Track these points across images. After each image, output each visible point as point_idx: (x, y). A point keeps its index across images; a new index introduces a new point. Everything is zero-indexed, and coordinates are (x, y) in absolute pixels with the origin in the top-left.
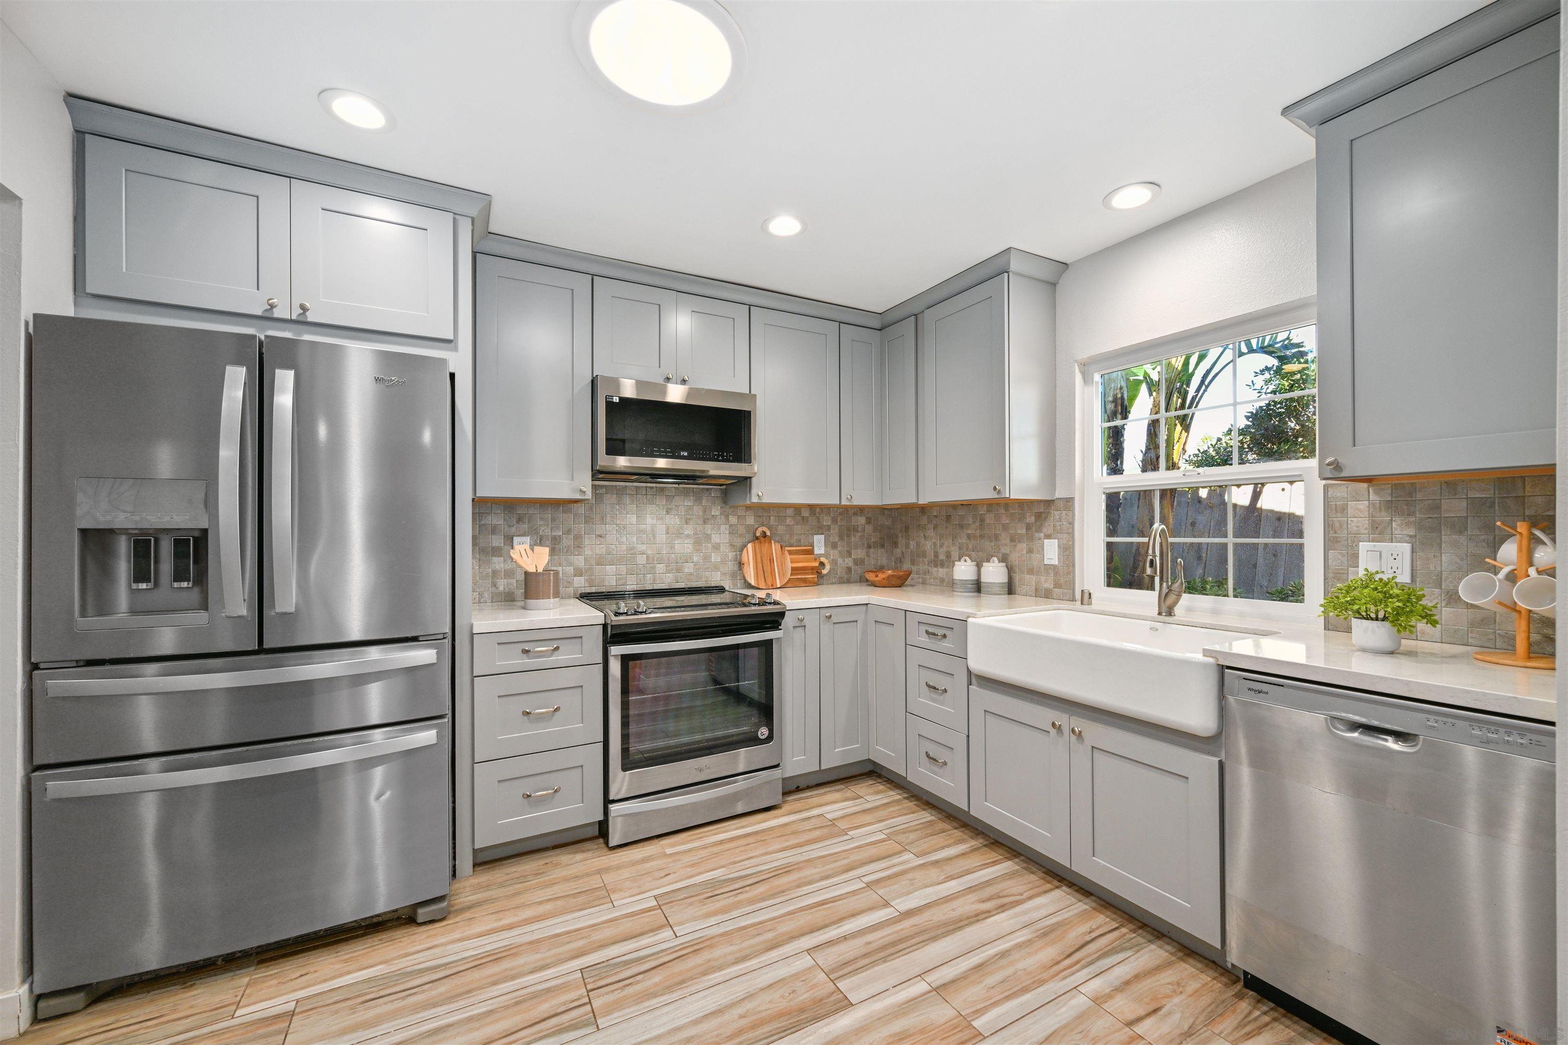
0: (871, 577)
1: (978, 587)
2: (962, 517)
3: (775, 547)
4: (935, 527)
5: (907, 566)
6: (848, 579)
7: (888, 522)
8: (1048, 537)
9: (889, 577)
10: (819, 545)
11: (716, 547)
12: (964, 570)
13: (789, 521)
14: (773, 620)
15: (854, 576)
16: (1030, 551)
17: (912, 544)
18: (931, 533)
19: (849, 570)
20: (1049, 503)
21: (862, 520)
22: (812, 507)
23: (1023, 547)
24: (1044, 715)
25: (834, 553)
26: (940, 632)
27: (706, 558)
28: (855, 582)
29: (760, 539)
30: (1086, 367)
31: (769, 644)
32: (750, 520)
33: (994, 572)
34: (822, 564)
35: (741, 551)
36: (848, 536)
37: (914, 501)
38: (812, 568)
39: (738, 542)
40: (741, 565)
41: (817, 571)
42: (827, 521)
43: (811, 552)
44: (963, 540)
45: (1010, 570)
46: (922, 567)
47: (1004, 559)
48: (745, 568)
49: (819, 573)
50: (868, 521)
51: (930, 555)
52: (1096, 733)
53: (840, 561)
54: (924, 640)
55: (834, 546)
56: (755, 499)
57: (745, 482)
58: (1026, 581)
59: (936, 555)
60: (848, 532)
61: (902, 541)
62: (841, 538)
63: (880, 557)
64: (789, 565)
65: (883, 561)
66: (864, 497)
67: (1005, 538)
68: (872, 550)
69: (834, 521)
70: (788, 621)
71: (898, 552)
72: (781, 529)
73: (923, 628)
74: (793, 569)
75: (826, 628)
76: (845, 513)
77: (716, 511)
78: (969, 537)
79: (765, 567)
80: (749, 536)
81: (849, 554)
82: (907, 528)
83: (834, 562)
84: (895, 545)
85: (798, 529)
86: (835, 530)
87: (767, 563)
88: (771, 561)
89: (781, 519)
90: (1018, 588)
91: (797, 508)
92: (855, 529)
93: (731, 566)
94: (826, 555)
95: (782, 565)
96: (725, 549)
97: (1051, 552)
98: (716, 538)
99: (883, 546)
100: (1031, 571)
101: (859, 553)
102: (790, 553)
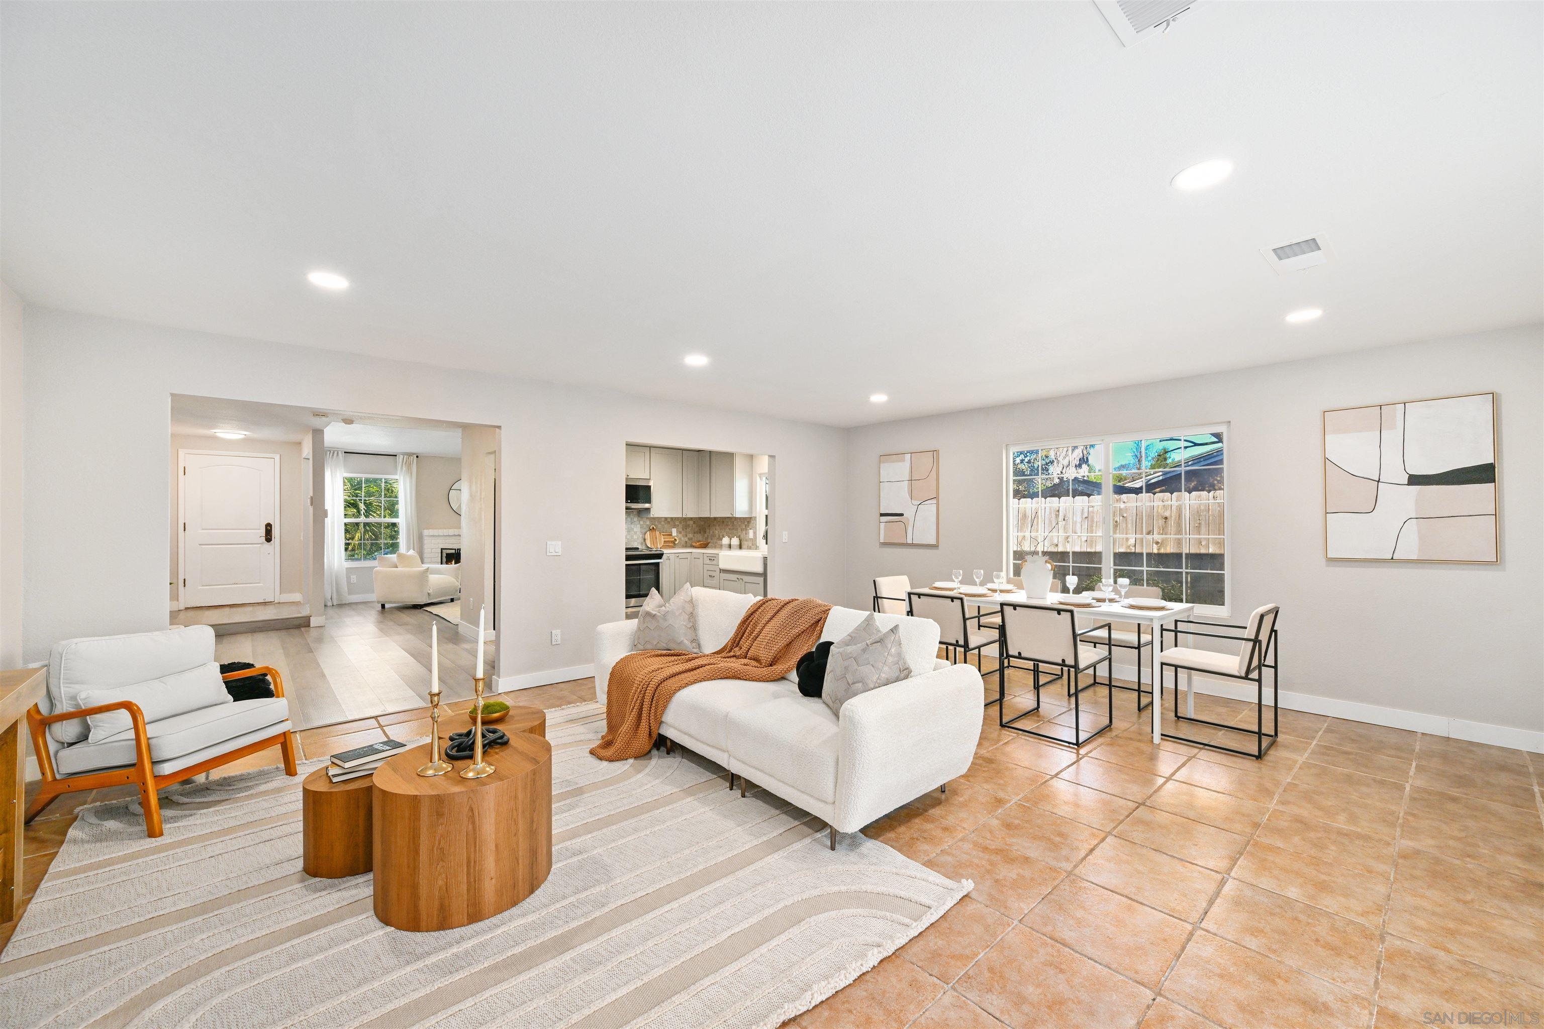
0: (694, 544)
1: (730, 546)
2: (728, 522)
3: (657, 533)
4: (719, 525)
5: (709, 541)
6: (685, 546)
7: (702, 523)
8: (750, 529)
9: (701, 544)
10: (674, 532)
11: (636, 533)
12: (726, 540)
13: (663, 523)
14: (660, 556)
15: (688, 545)
16: (746, 534)
17: (711, 532)
18: (717, 527)
19: (686, 542)
20: (751, 518)
21: (691, 522)
22: (672, 518)
23: (744, 532)
24: (734, 577)
25: (680, 536)
26: (713, 558)
27: (632, 537)
28: (689, 547)
29: (652, 530)
30: (761, 475)
31: (657, 564)
32: (648, 523)
33: (735, 541)
34: (675, 540)
35: (645, 534)
36: (686, 529)
37: (709, 516)
38: (672, 541)
39: (644, 531)
40: (645, 540)
41: (674, 542)
42: (677, 523)
43: (671, 535)
44: (727, 530)
45: (740, 541)
46: (715, 541)
47: (739, 537)
48: (647, 541)
49: (674, 543)
50: (694, 523)
51: (717, 536)
52: (746, 578)
53: (682, 538)
54: (708, 562)
55: (680, 533)
56: (652, 516)
57: (648, 510)
58: (745, 544)
59: (719, 536)
60: (686, 527)
61: (708, 531)
62: (683, 530)
63: (699, 537)
64: (663, 540)
65: (701, 539)
66: (691, 513)
67: (739, 530)
68: (695, 535)
69: (680, 523)
70: (664, 557)
71: (706, 535)
72: (660, 526)
73: (708, 558)
74: (664, 541)
75: (677, 560)
76: (684, 520)
77: (636, 519)
78: (729, 529)
79: (654, 540)
80: (648, 529)
81: (686, 535)
82: (709, 526)
83: (680, 539)
84: (705, 532)
85: (666, 526)
86: (681, 526)
87: (654, 539)
88: (656, 538)
89: (660, 523)
90: (743, 547)
91: (666, 518)
92: (689, 526)
93: (641, 540)
94: (677, 536)
95: (660, 540)
96: (639, 533)
97: (751, 533)
98: (635, 530)
99: (700, 533)
100: (746, 541)
101: (690, 536)
102: (663, 535)
